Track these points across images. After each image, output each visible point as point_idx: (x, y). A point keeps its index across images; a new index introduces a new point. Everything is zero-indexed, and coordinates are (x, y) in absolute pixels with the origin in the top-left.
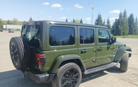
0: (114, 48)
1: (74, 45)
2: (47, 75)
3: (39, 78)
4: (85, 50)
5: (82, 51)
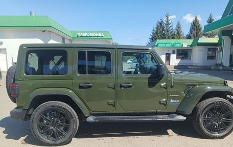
4: (88, 84)
5: (80, 85)
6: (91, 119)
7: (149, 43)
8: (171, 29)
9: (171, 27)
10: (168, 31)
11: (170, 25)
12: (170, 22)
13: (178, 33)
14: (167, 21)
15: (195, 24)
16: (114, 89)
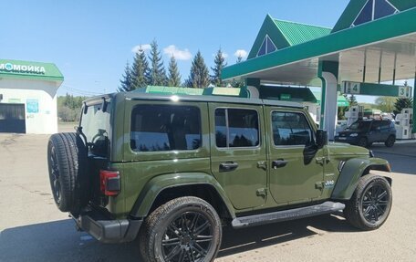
0: (328, 161)
1: (197, 151)
2: (125, 223)
3: (104, 228)
4: (232, 162)
5: (221, 167)
6: (236, 223)
7: (121, 90)
8: (160, 68)
9: (161, 65)
10: (156, 71)
11: (160, 62)
12: (159, 56)
13: (173, 76)
14: (155, 55)
15: (198, 65)
16: (265, 169)
